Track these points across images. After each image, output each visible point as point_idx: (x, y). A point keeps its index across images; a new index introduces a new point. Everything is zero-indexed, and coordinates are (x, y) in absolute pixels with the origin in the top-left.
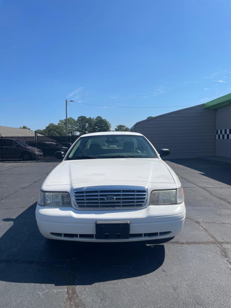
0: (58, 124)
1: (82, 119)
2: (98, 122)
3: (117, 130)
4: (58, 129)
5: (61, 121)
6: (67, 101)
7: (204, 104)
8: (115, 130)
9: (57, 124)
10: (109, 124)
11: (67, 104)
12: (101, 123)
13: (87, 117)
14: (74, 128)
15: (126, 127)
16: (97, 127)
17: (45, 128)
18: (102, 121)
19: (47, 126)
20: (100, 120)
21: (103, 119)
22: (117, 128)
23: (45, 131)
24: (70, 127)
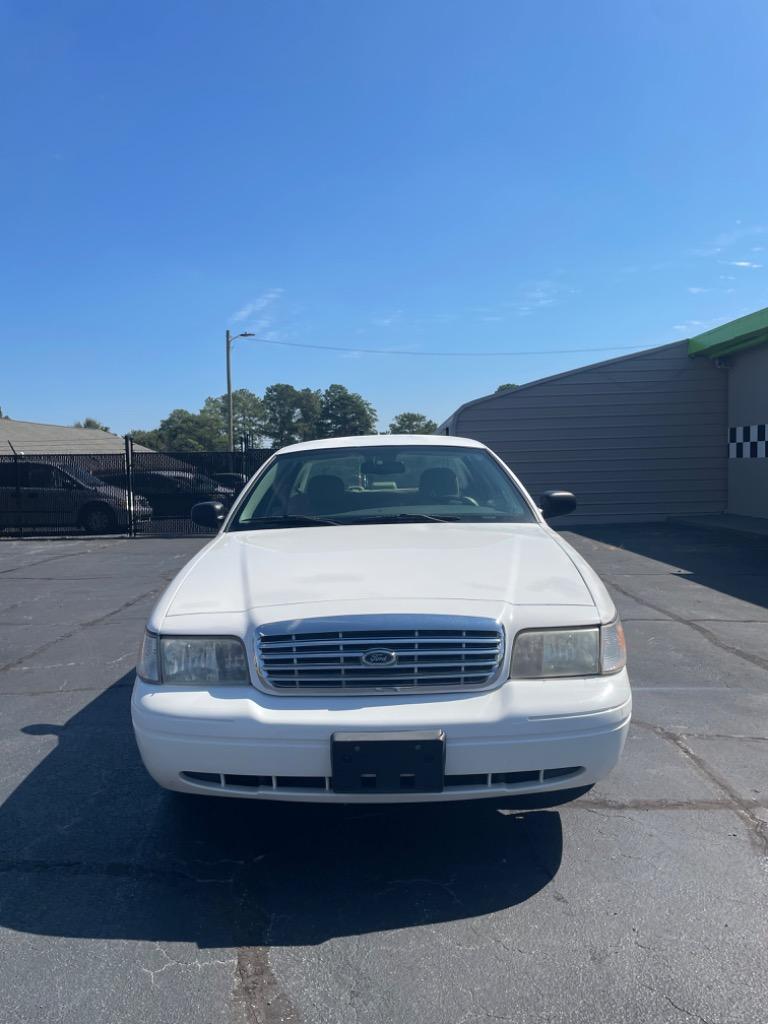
0: (201, 411)
1: (282, 396)
2: (332, 404)
3: (395, 431)
4: (202, 427)
5: (209, 401)
6: (231, 334)
7: (688, 340)
8: (388, 429)
9: (198, 413)
10: (371, 410)
11: (232, 345)
12: (344, 406)
13: (298, 388)
14: (254, 424)
15: (428, 419)
16: (329, 421)
17: (158, 426)
18: (346, 402)
19: (166, 417)
20: (341, 398)
21: (350, 393)
22: (397, 425)
23: (160, 437)
24: (240, 422)
